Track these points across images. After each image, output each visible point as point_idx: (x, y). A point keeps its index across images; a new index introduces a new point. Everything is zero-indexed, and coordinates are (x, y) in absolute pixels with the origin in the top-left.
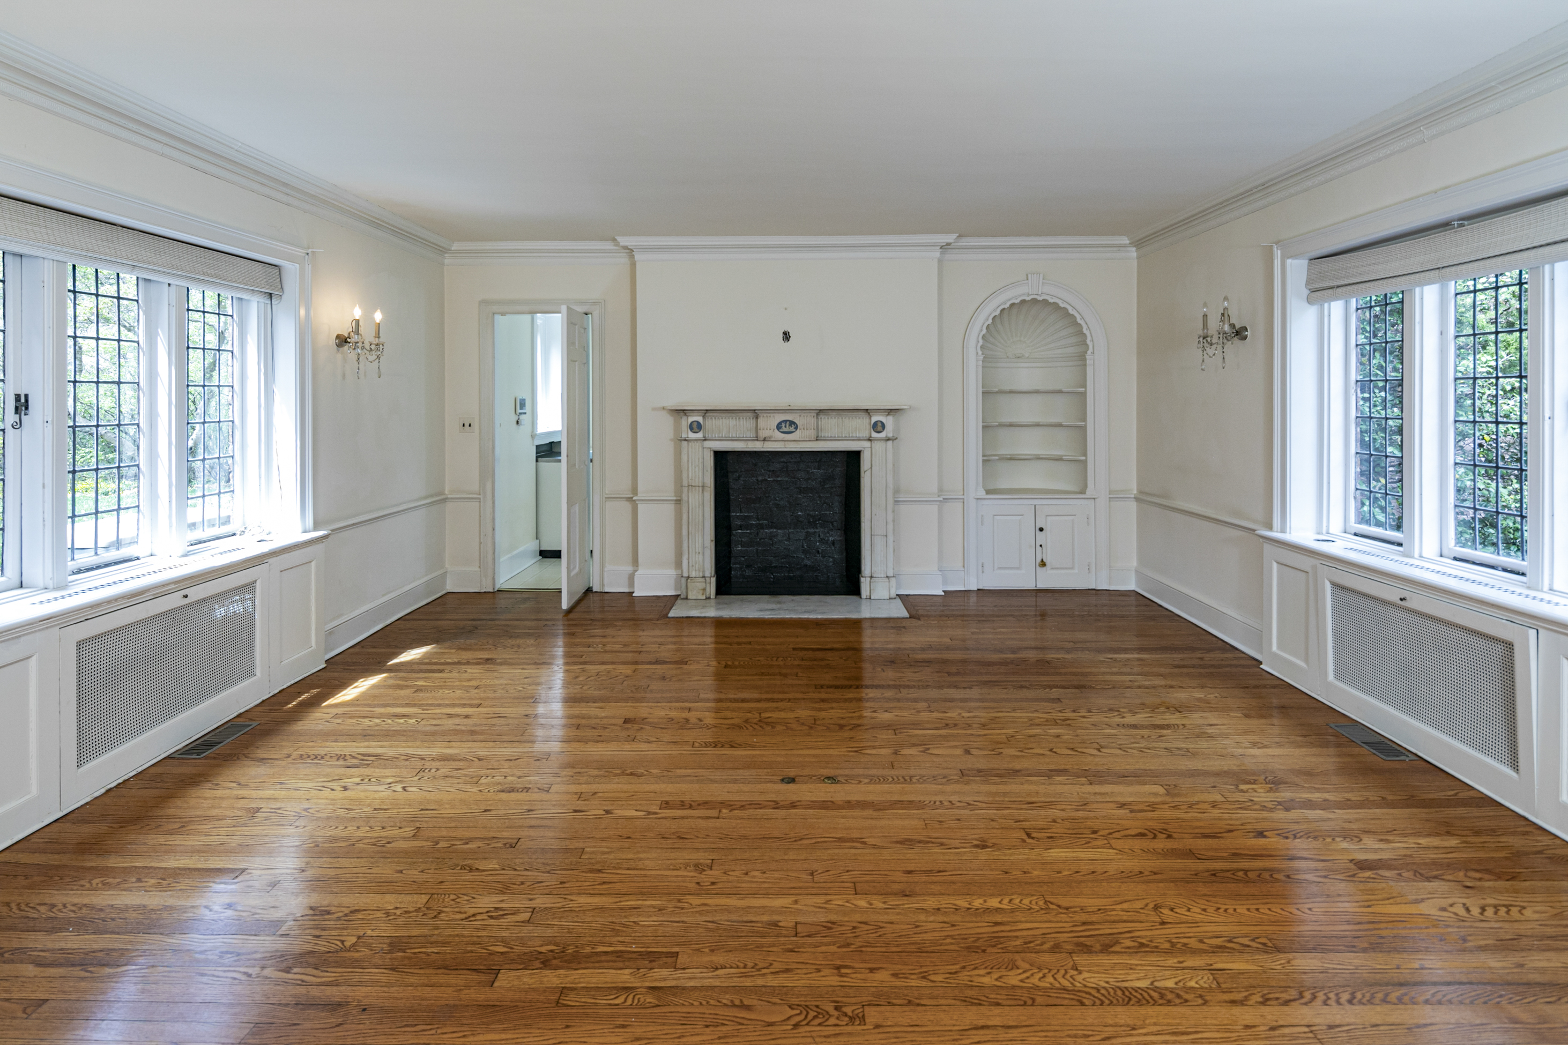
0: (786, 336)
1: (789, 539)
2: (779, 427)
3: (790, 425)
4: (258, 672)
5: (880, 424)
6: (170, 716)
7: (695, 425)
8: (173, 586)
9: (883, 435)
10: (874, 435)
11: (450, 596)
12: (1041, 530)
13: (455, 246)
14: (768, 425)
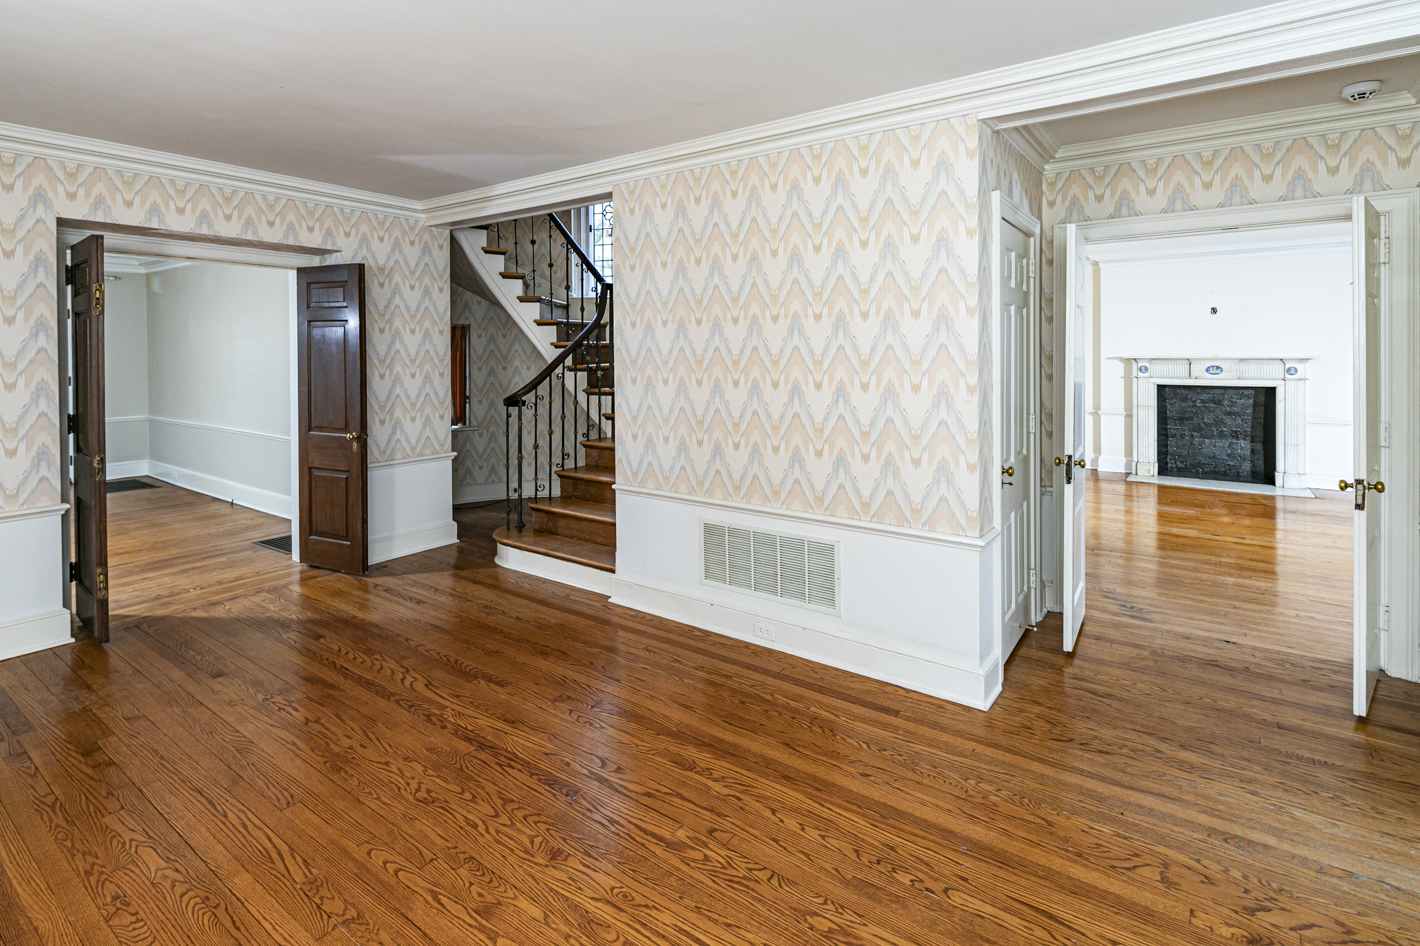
0: (1214, 311)
1: (1215, 446)
2: (1207, 370)
3: (1217, 369)
5: (1293, 369)
7: (1143, 368)
9: (1295, 377)
10: (1287, 376)
14: (1199, 369)
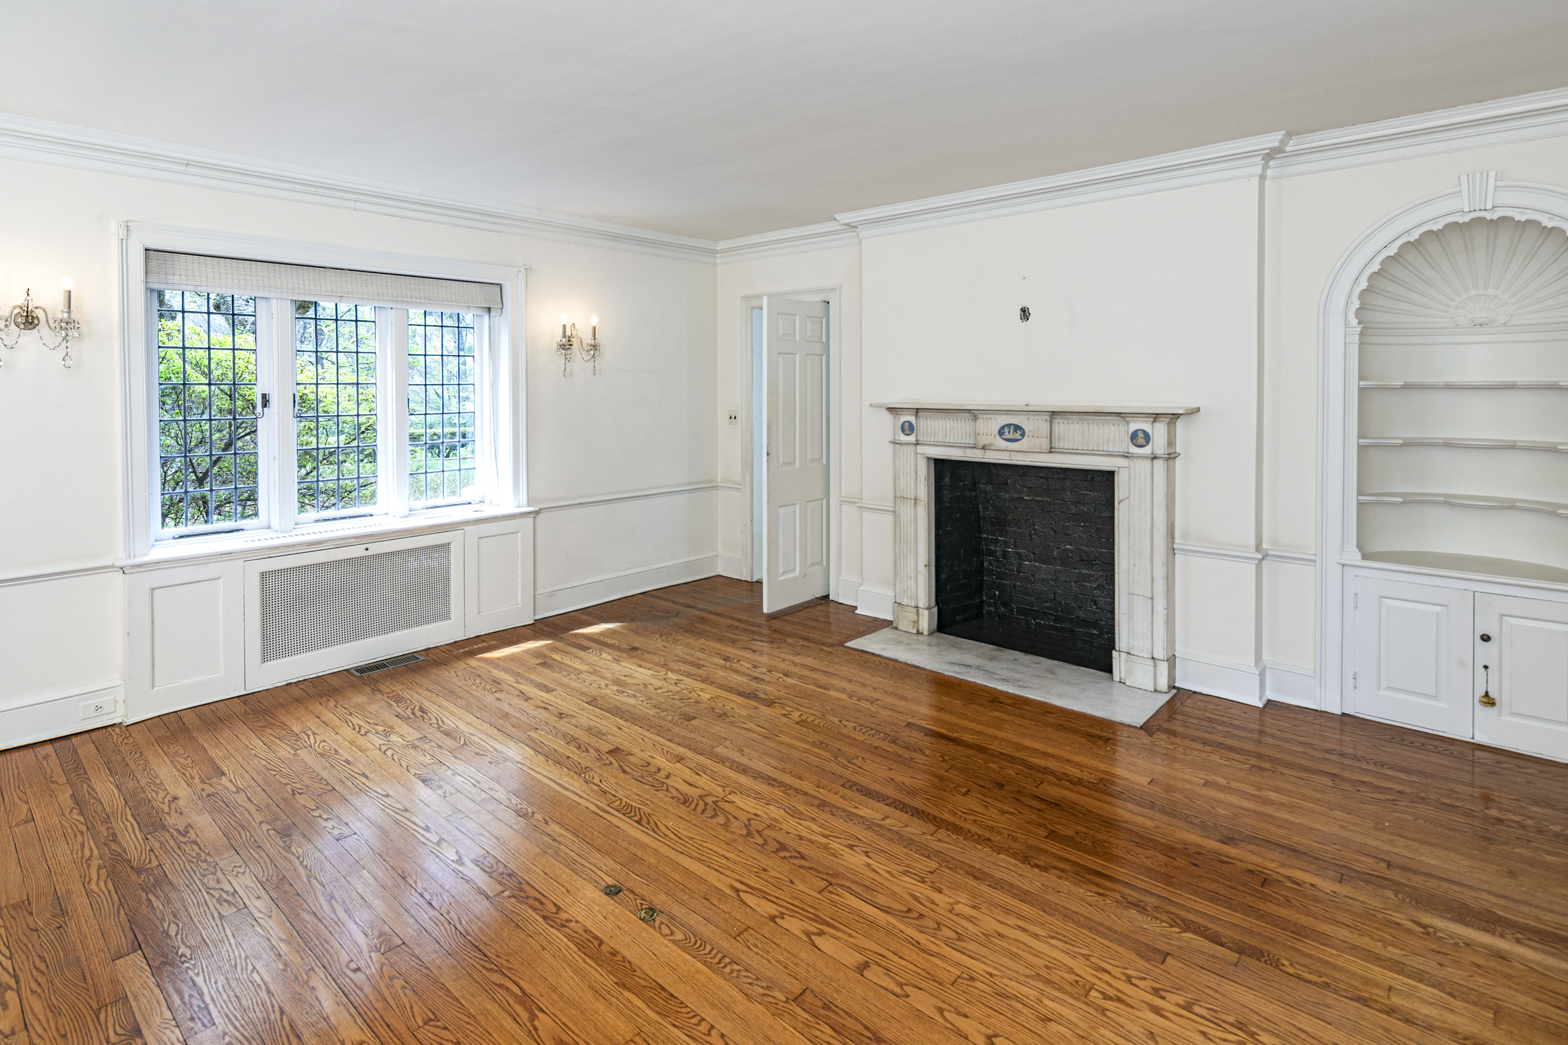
0: (1025, 314)
1: (1055, 579)
2: (1001, 433)
3: (1015, 431)
4: (452, 616)
5: (1141, 435)
6: (356, 637)
7: (907, 426)
8: (353, 540)
9: (1147, 450)
10: (1134, 449)
11: (719, 580)
12: (1486, 638)
13: (721, 246)
14: (989, 428)
